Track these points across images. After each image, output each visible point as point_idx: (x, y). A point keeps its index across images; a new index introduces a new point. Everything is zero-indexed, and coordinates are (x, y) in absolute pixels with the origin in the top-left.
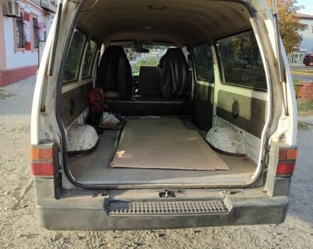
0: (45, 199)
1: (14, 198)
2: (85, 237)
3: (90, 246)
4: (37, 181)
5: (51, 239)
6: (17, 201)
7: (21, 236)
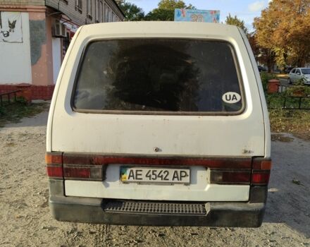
0: (57, 196)
1: (44, 198)
2: (95, 233)
3: (98, 240)
4: (51, 181)
5: (68, 232)
6: (46, 200)
7: (44, 228)
